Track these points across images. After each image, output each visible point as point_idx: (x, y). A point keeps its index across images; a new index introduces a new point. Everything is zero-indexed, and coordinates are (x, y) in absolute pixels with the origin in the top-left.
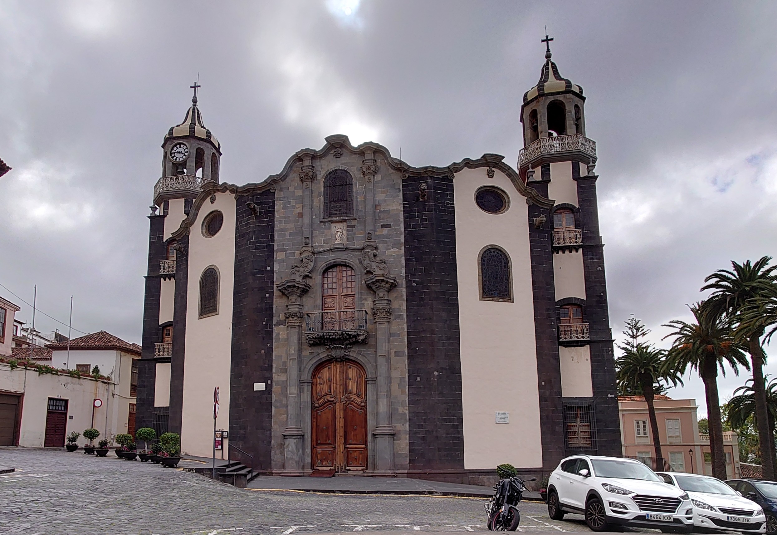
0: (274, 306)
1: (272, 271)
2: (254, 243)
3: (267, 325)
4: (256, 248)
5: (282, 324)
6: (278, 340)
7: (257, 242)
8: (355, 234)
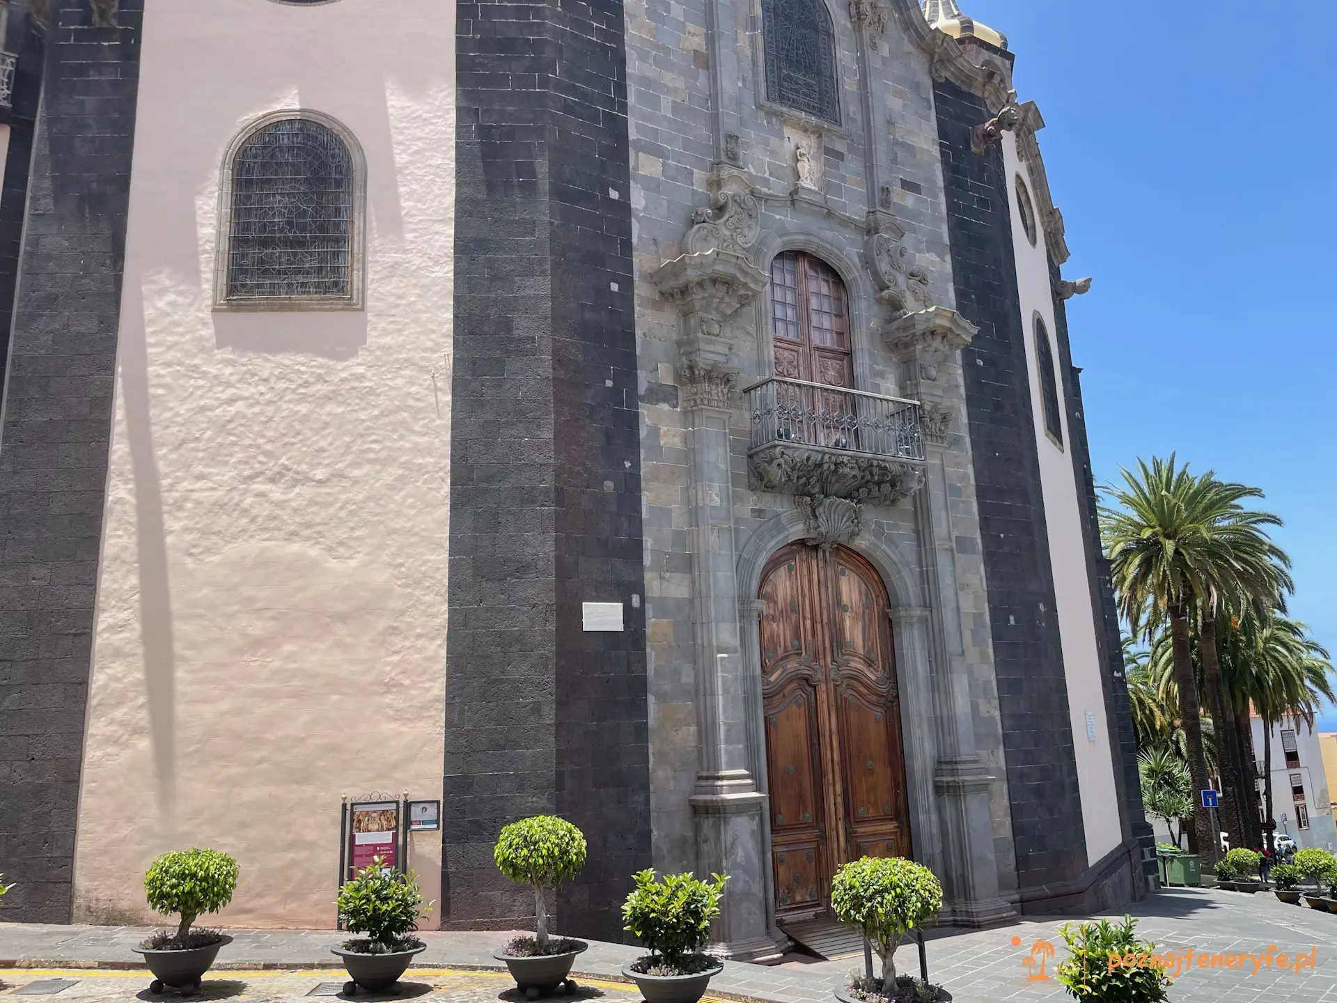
0: (639, 333)
1: (624, 207)
2: (559, 86)
3: (616, 390)
4: (568, 108)
5: (666, 400)
6: (656, 450)
7: (572, 90)
8: (843, 178)
